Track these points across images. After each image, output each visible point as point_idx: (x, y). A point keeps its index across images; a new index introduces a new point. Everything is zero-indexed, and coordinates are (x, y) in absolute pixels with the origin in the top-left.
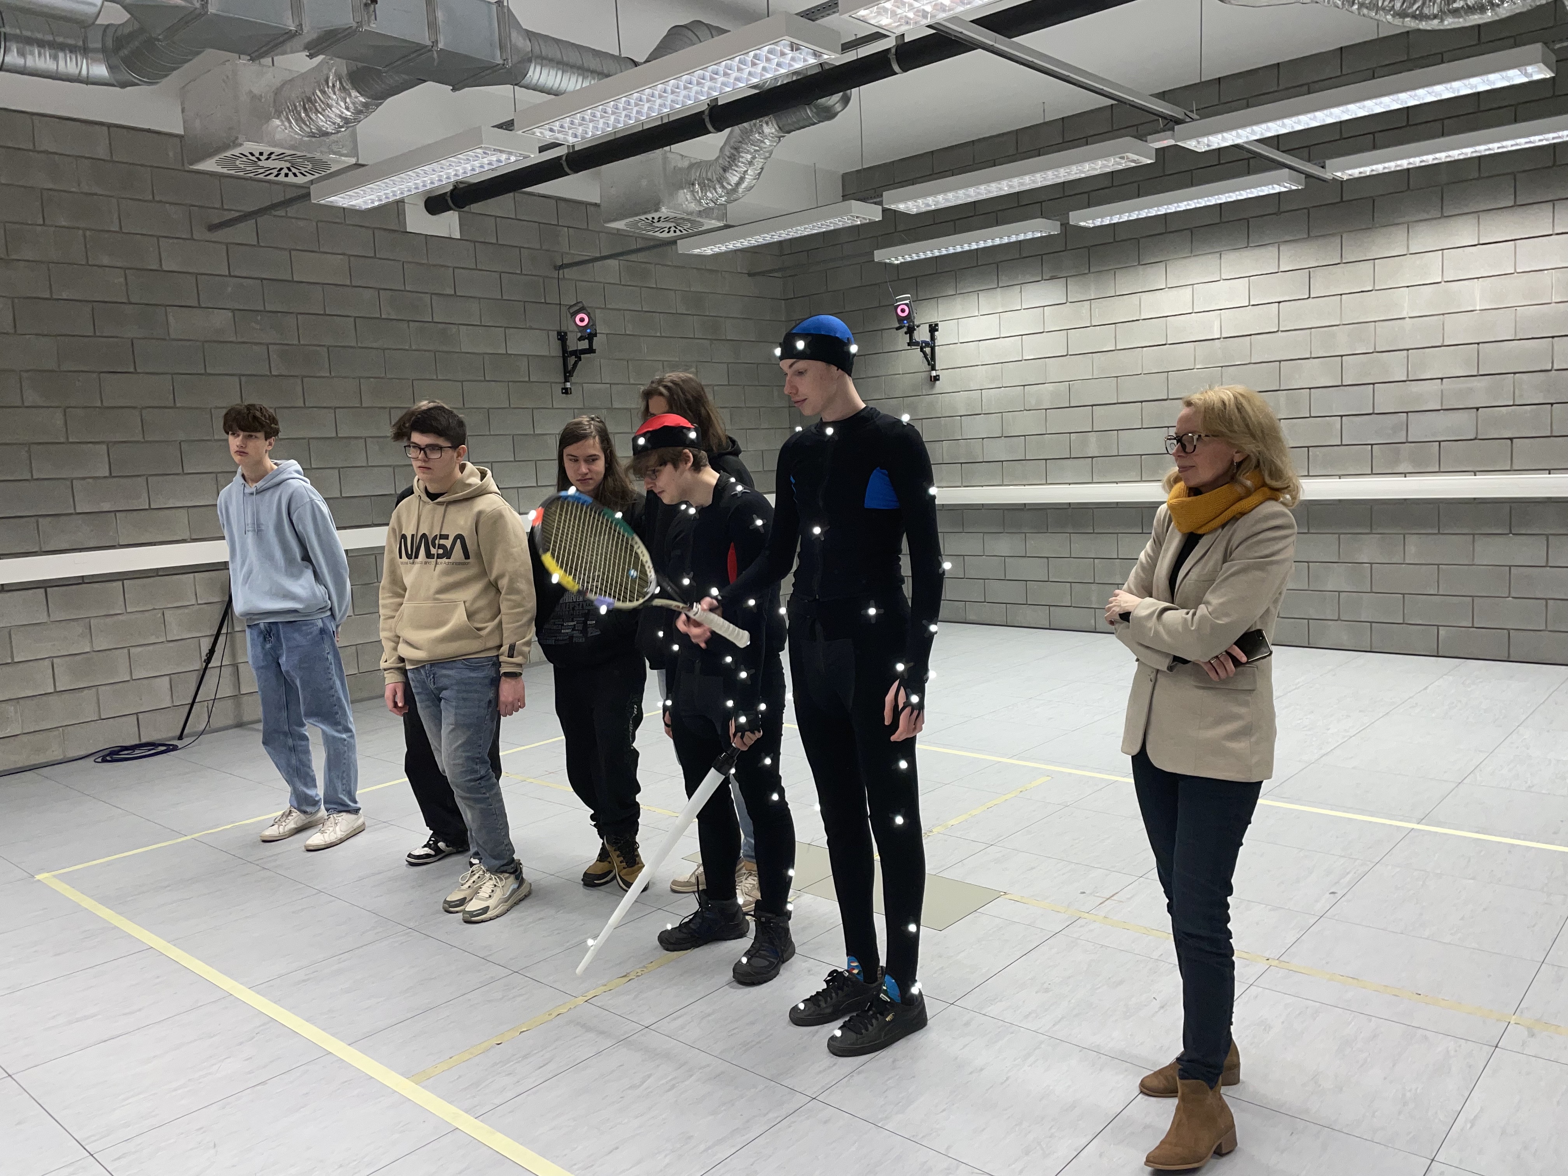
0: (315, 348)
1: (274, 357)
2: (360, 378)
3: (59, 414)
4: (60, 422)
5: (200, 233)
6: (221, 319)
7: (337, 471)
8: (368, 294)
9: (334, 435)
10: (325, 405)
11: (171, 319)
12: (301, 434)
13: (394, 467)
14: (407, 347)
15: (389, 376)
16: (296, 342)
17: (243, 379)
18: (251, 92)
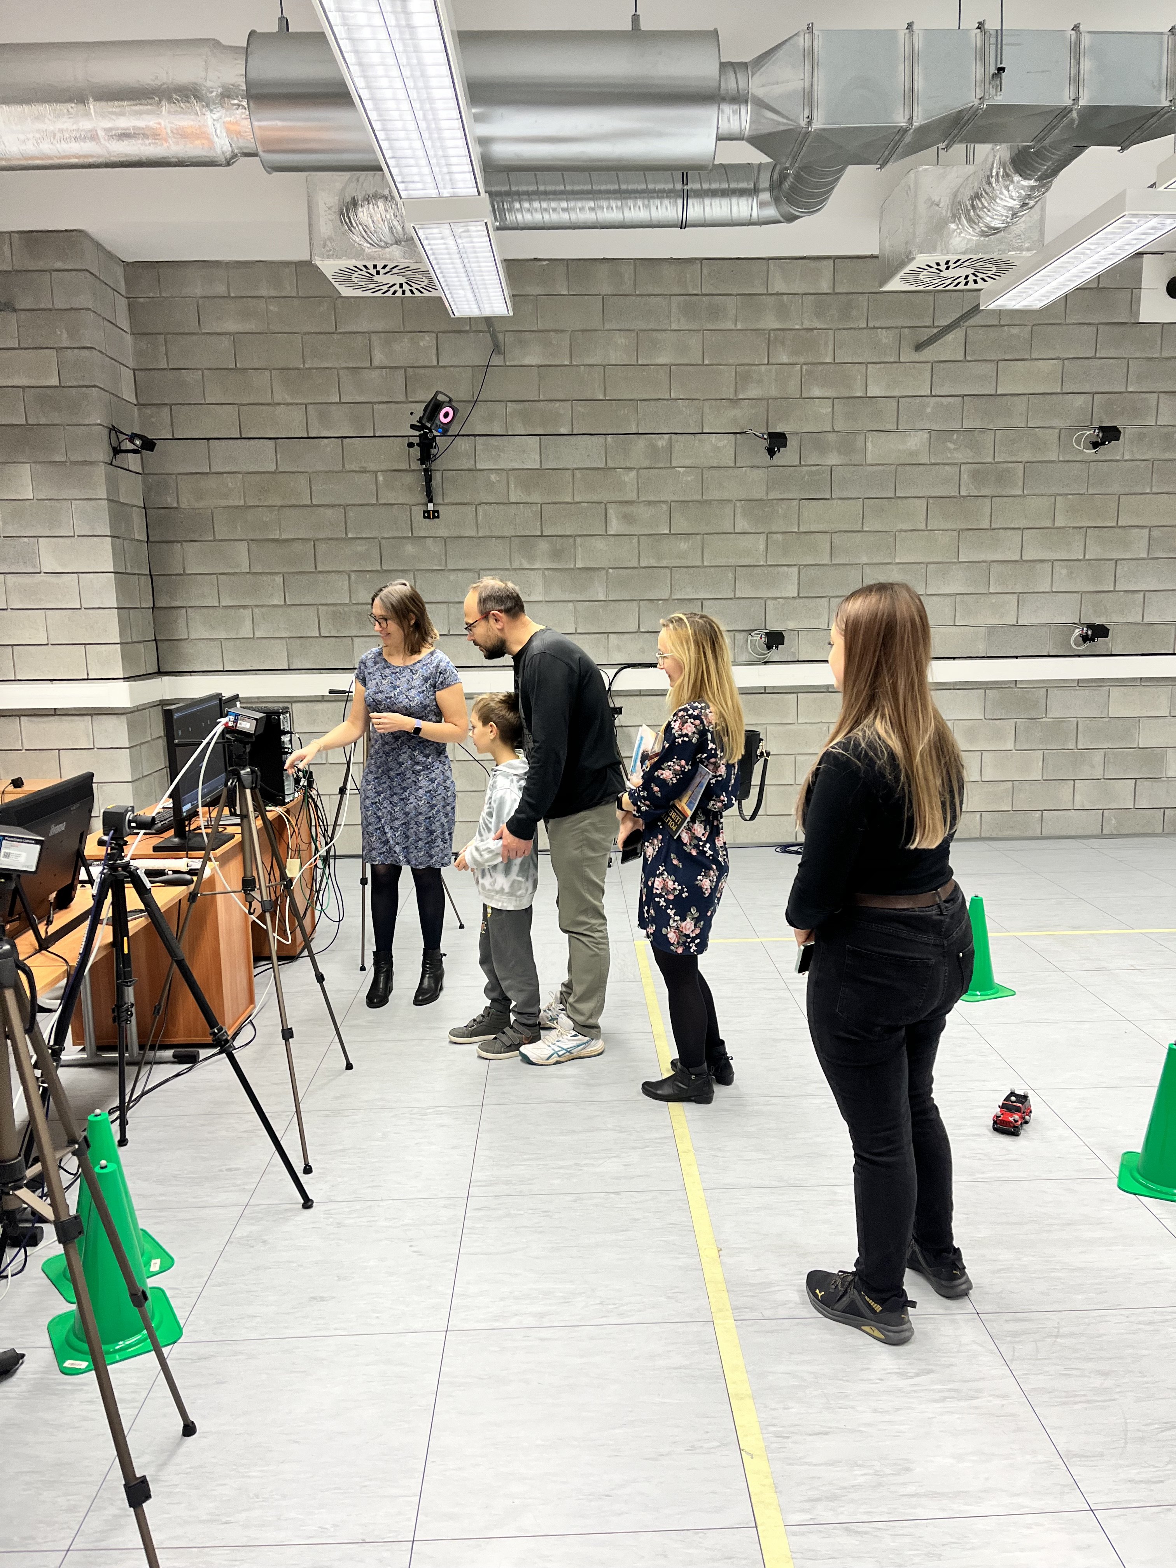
0: (1010, 465)
1: (965, 477)
2: (1056, 495)
3: (762, 539)
4: (762, 547)
5: (908, 355)
6: (915, 442)
7: (1015, 596)
8: (1079, 401)
9: (1017, 558)
10: (1012, 526)
11: (869, 445)
12: (983, 557)
13: (1082, 593)
14: (1118, 458)
15: (1091, 492)
16: (990, 460)
17: (931, 501)
18: (930, 199)
